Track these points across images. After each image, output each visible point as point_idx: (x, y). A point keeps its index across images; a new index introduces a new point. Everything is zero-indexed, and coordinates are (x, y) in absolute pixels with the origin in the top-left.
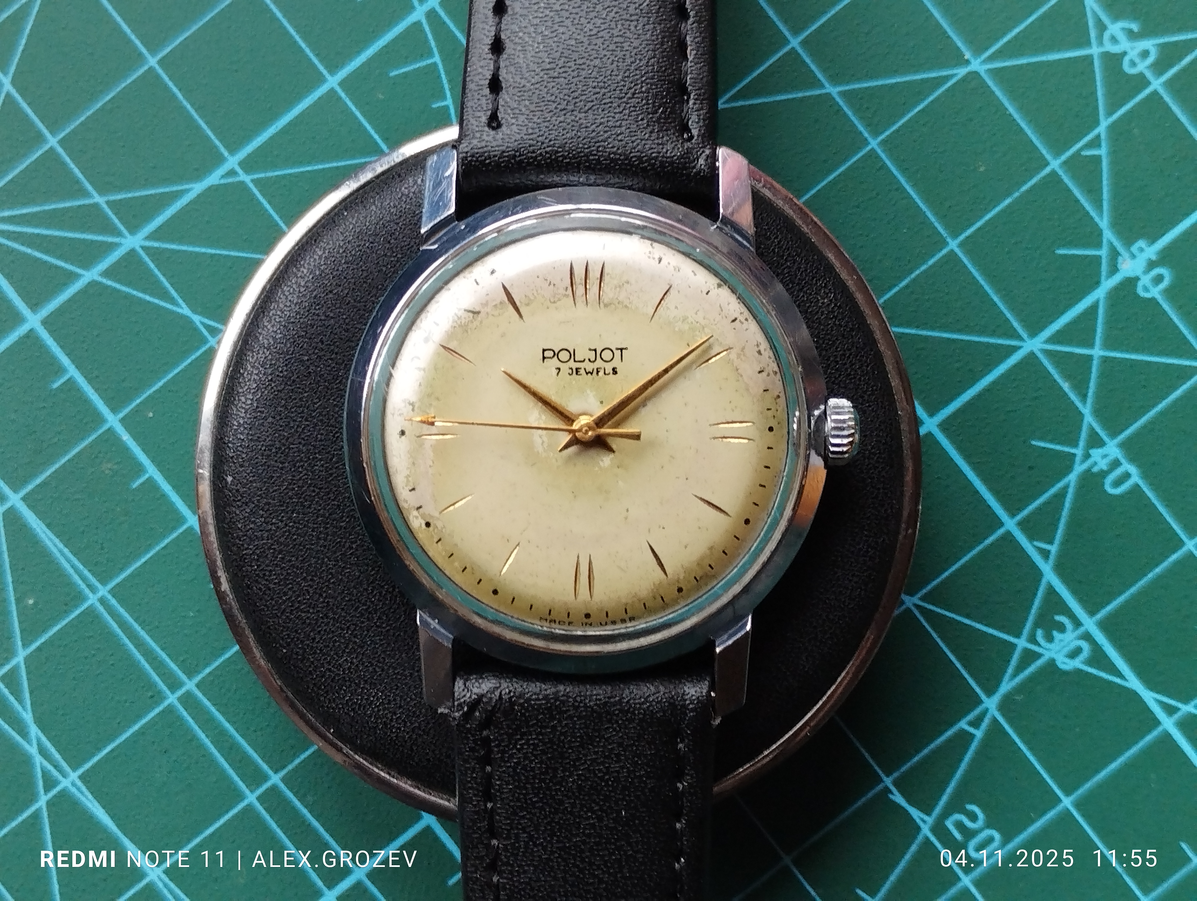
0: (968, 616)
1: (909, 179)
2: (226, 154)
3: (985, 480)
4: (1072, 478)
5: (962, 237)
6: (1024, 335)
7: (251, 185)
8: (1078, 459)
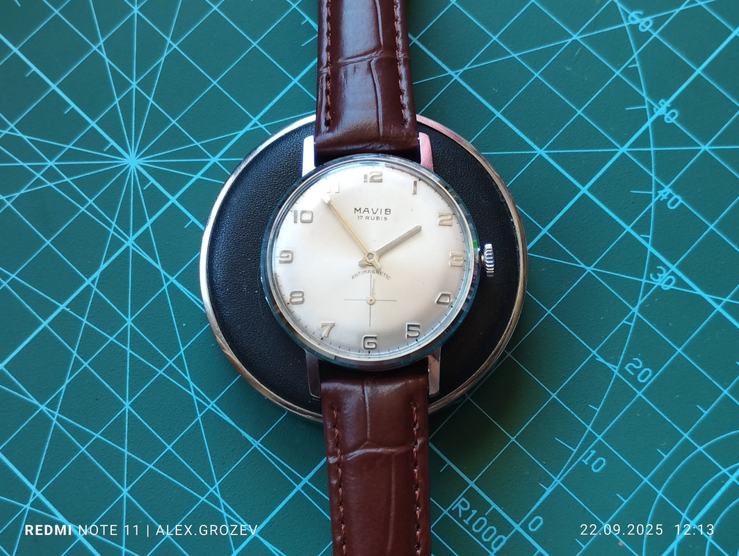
0: (617, 272)
1: (555, 88)
2: (252, 117)
3: (613, 211)
4: (652, 204)
5: (583, 108)
6: (619, 146)
7: (264, 129)
8: (653, 196)
